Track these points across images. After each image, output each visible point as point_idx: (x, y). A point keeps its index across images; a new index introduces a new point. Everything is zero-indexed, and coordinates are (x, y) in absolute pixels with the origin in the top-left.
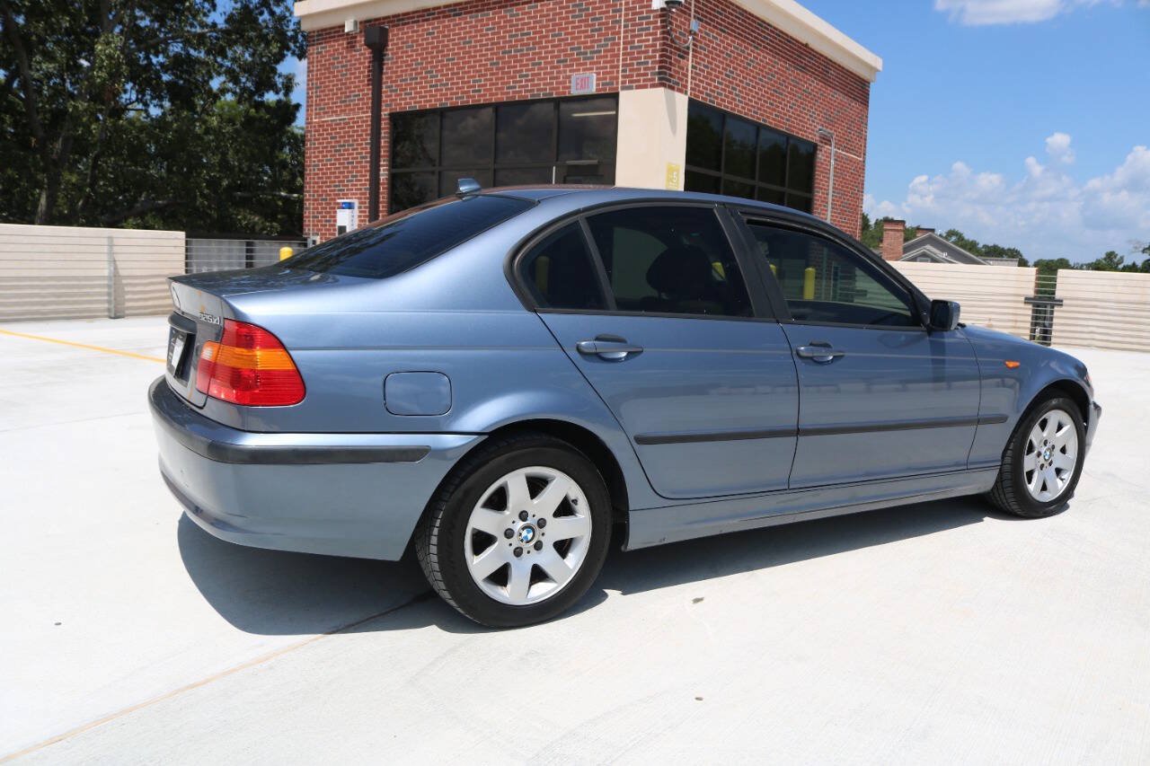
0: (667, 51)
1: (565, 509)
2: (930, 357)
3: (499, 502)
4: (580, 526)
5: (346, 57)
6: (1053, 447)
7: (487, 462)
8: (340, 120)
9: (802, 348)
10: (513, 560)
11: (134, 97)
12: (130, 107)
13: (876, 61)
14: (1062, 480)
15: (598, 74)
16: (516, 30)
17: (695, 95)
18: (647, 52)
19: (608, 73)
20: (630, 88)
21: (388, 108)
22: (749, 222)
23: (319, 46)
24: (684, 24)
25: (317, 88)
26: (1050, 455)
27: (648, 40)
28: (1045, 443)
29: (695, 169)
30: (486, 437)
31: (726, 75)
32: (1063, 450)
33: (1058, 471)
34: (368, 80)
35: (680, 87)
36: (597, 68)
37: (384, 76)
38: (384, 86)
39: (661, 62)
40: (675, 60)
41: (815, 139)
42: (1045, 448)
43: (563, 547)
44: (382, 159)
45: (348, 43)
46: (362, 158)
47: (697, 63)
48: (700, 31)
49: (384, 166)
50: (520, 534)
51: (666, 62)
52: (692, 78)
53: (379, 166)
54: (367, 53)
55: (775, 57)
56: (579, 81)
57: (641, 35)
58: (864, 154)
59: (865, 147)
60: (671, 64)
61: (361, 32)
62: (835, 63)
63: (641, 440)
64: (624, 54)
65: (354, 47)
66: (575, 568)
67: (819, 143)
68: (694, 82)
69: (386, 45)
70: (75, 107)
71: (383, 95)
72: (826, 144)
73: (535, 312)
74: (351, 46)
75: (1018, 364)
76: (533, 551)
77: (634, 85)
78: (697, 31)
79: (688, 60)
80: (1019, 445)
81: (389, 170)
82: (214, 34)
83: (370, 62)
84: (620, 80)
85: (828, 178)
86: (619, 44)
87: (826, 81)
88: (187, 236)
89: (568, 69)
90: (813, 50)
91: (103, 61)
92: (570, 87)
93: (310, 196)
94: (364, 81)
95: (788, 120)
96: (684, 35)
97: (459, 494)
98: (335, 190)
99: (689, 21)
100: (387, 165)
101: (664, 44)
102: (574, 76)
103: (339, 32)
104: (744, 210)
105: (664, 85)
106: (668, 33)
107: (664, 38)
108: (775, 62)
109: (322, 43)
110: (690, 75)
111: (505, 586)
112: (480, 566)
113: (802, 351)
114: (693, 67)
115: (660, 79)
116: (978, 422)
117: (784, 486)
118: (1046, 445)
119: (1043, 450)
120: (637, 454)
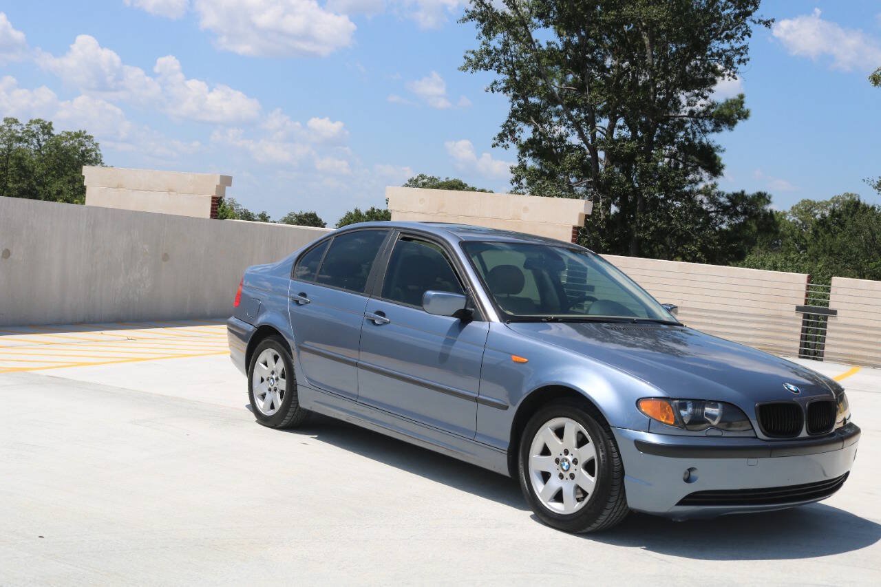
6: (576, 461)
10: (267, 392)
28: (566, 452)
30: (257, 329)
50: (270, 381)
66: (280, 405)
73: (291, 279)
75: (525, 360)
112: (257, 389)
116: (477, 400)
117: (355, 398)
118: (566, 455)
119: (561, 457)
120: (299, 353)
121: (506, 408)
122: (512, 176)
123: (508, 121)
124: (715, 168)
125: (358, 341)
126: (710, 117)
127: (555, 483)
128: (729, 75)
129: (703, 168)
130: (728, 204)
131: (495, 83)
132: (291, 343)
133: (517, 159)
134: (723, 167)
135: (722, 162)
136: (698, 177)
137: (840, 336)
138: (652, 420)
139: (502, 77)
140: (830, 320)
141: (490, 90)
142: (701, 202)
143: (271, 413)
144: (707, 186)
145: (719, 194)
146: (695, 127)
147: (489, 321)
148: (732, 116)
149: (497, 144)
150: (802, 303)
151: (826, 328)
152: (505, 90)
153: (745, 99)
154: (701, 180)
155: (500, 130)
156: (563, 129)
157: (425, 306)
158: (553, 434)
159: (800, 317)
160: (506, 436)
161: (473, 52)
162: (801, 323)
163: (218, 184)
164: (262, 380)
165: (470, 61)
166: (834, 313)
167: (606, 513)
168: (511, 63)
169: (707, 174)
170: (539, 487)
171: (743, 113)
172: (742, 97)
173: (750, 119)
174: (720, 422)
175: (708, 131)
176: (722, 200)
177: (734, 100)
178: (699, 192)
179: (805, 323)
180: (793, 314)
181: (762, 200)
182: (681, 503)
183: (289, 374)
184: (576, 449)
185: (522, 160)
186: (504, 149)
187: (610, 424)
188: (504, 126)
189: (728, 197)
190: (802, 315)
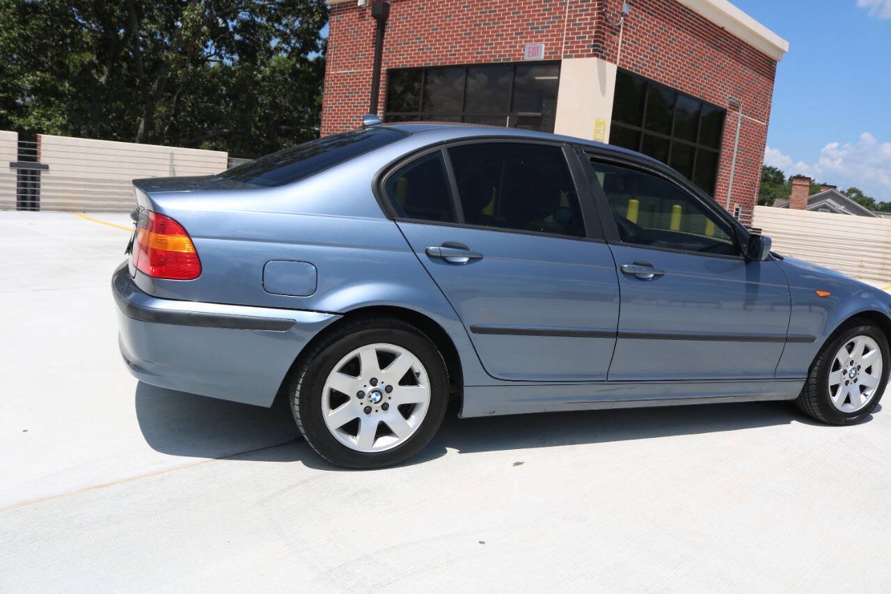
0: (601, 28)
1: (410, 379)
2: (745, 282)
3: (353, 369)
4: (421, 394)
5: (358, 25)
6: (859, 367)
7: (342, 337)
8: (350, 73)
9: (626, 266)
10: (362, 416)
11: (213, 52)
12: (210, 58)
13: (784, 45)
14: (866, 395)
15: (546, 45)
16: (486, 8)
17: (623, 65)
18: (586, 28)
19: (554, 44)
20: (570, 57)
21: (386, 65)
22: (592, 159)
23: (339, 16)
24: (618, 7)
25: (334, 48)
26: (856, 374)
27: (587, 19)
28: (852, 363)
29: (621, 124)
30: (342, 316)
31: (651, 50)
32: (869, 370)
33: (863, 388)
34: (373, 44)
35: (611, 57)
36: (546, 40)
37: (385, 41)
38: (384, 48)
39: (595, 37)
40: (608, 36)
41: (726, 106)
42: (851, 367)
43: (406, 410)
44: (379, 105)
45: (359, 15)
46: (365, 103)
47: (626, 39)
48: (630, 13)
49: (380, 109)
50: (370, 397)
51: (600, 37)
52: (621, 51)
53: (377, 109)
54: (373, 22)
55: (694, 37)
56: (531, 50)
57: (582, 15)
58: (768, 120)
59: (769, 114)
60: (604, 39)
61: (369, 6)
62: (747, 44)
63: (476, 330)
64: (567, 30)
65: (364, 17)
66: (414, 427)
67: (728, 109)
68: (623, 54)
69: (388, 16)
70: (167, 57)
71: (383, 55)
72: (735, 110)
73: (394, 221)
74: (362, 17)
75: (828, 294)
76: (381, 410)
77: (574, 54)
78: (628, 13)
79: (619, 36)
80: (825, 361)
81: (384, 113)
82: (273, 6)
83: (375, 29)
84: (563, 50)
85: (735, 138)
86: (564, 21)
87: (738, 59)
88: (229, 156)
89: (524, 40)
90: (727, 32)
91: (188, 23)
92: (523, 54)
93: (325, 130)
94: (369, 44)
95: (702, 89)
96: (617, 16)
97: (319, 359)
98: (343, 127)
99: (622, 4)
100: (382, 109)
101: (599, 23)
102: (528, 46)
103: (353, 5)
104: (589, 149)
105: (597, 56)
106: (603, 14)
107: (599, 18)
108: (695, 42)
109: (340, 14)
110: (620, 48)
111: (356, 435)
112: (334, 419)
113: (625, 268)
114: (623, 42)
115: (594, 50)
116: (786, 340)
117: (603, 378)
118: (852, 365)
120: (472, 341)
140: (43, 174)
150: (15, 160)
151: (40, 181)
159: (15, 173)
162: (16, 179)
166: (46, 167)
170: (833, 399)
179: (19, 178)
180: (8, 171)
190: (16, 170)
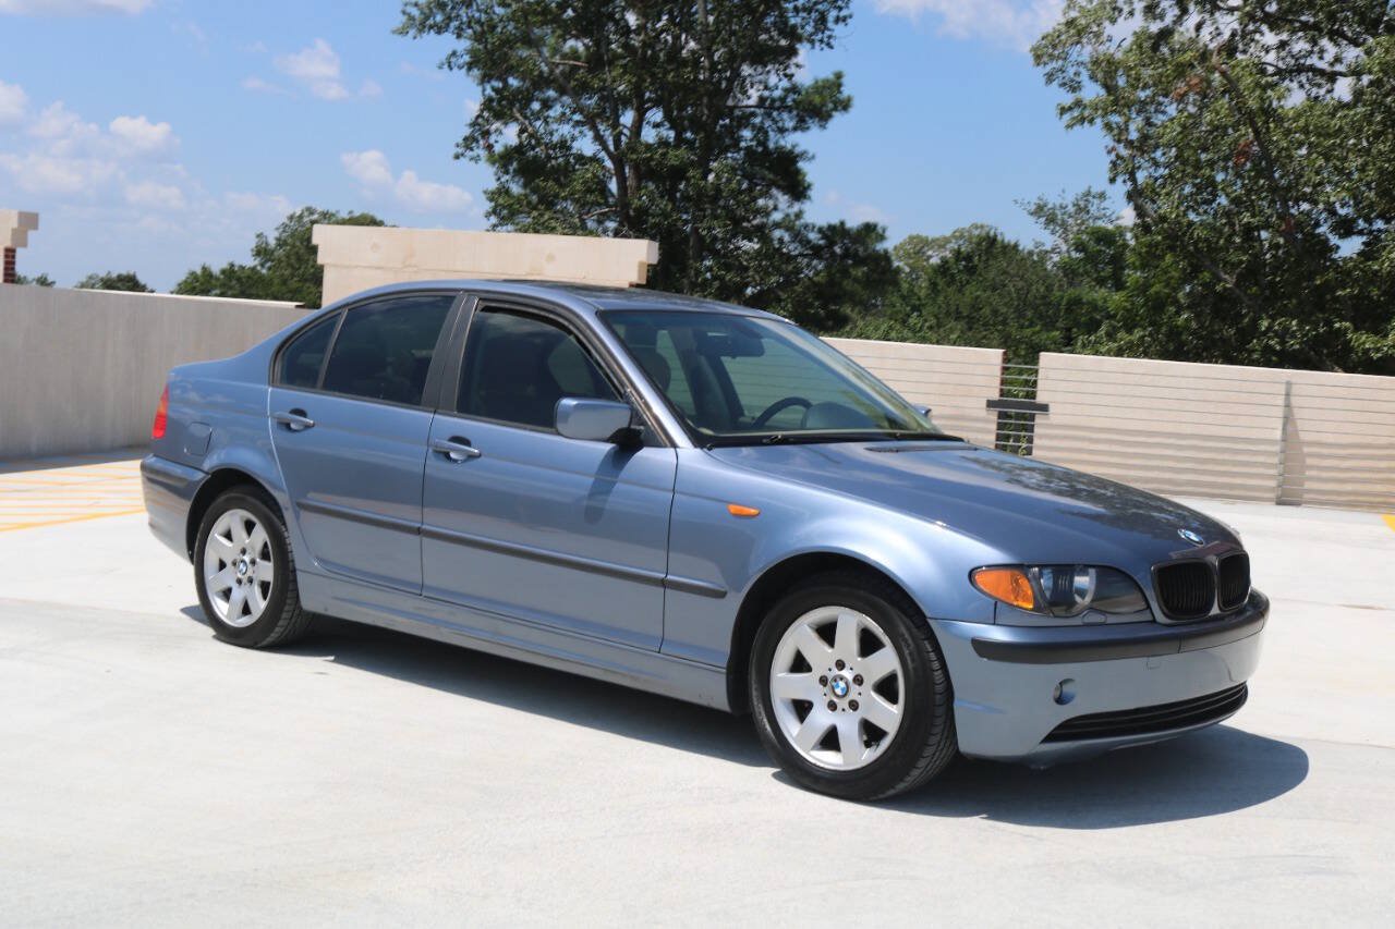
1: (267, 555)
6: (858, 678)
10: (235, 586)
28: (841, 665)
30: (210, 476)
32: (888, 693)
33: (867, 727)
43: (266, 589)
73: (272, 386)
75: (754, 512)
76: (248, 583)
111: (227, 605)
112: (214, 581)
116: (664, 583)
117: (419, 590)
118: (842, 669)
119: (830, 675)
120: (298, 518)
121: (721, 595)
122: (489, 206)
123: (478, 117)
124: (798, 190)
125: (422, 491)
126: (789, 109)
127: (821, 718)
128: (821, 41)
129: (778, 187)
130: (822, 242)
131: (454, 54)
132: (282, 498)
133: (494, 178)
134: (809, 186)
135: (809, 179)
136: (771, 203)
137: (1055, 443)
138: (999, 604)
139: (464, 44)
140: (1039, 420)
141: (446, 66)
142: (781, 240)
143: (245, 622)
144: (788, 215)
145: (806, 226)
146: (768, 123)
147: (674, 446)
148: (824, 105)
149: (462, 155)
150: (995, 396)
151: (1033, 431)
152: (470, 66)
153: (844, 80)
154: (775, 208)
155: (467, 131)
156: (565, 130)
157: (560, 427)
158: (814, 636)
159: (993, 416)
160: (724, 644)
161: (416, 5)
162: (994, 427)
163: (15, 225)
164: (222, 565)
165: (411, 18)
166: (1044, 408)
167: (922, 763)
168: (479, 22)
169: (786, 197)
170: (791, 728)
171: (841, 102)
172: (839, 76)
173: (852, 110)
174: (1093, 601)
175: (787, 130)
176: (813, 236)
177: (828, 81)
178: (777, 225)
179: (1000, 426)
180: (982, 412)
181: (873, 235)
182: (1050, 738)
183: (278, 551)
184: (859, 659)
185: (503, 180)
186: (473, 162)
187: (927, 614)
188: (473, 124)
189: (820, 230)
190: (996, 414)
